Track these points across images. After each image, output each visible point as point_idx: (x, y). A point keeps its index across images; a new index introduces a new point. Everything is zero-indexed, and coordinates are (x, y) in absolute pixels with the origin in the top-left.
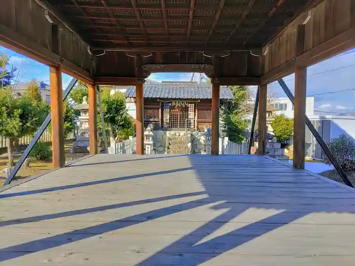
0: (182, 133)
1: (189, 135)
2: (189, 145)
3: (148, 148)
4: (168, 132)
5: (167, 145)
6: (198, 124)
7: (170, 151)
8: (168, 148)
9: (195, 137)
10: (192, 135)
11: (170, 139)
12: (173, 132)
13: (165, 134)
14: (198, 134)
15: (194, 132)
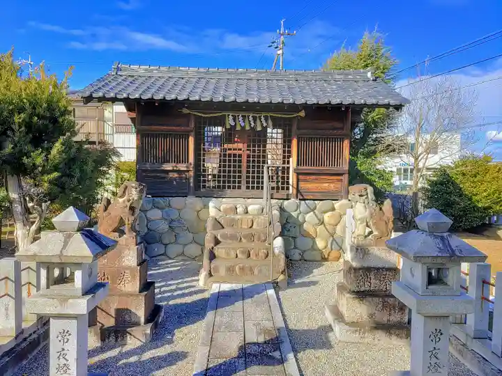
0: (253, 207)
1: (276, 212)
2: (279, 242)
3: (65, 333)
4: (212, 204)
5: (209, 245)
6: (298, 180)
7: (217, 269)
8: (212, 256)
9: (290, 216)
10: (282, 209)
11: (218, 224)
12: (225, 203)
13: (206, 206)
14: (298, 207)
15: (286, 202)
